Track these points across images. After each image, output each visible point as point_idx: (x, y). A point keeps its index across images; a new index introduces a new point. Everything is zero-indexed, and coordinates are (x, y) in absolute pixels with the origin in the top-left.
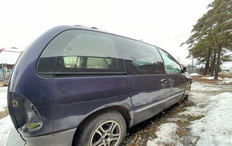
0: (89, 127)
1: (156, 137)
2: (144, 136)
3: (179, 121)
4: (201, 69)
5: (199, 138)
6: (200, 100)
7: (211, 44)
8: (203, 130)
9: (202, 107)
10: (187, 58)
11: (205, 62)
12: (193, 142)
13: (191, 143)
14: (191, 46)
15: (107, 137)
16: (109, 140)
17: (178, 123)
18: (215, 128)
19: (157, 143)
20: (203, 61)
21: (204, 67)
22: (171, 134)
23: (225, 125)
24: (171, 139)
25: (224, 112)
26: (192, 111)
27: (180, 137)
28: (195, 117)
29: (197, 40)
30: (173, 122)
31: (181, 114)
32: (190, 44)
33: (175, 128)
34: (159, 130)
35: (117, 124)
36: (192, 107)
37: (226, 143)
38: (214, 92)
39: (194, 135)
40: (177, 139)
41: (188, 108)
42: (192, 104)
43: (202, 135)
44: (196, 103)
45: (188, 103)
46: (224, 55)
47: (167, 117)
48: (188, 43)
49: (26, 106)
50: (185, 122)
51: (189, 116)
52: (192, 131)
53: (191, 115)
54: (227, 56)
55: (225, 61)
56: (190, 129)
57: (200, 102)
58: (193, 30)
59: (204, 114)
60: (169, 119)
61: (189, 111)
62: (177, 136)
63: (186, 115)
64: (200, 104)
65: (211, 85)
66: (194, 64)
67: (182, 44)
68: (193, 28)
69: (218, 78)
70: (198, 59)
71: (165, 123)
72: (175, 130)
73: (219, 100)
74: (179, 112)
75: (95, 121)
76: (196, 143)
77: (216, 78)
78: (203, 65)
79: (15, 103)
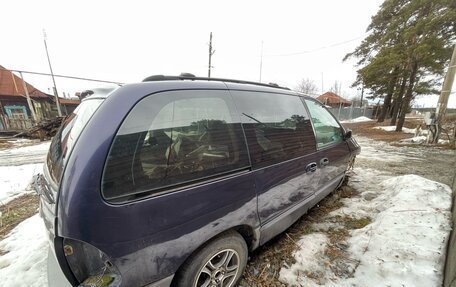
0: (192, 267)
1: (294, 262)
2: (275, 260)
3: (331, 229)
4: (376, 108)
5: (358, 263)
6: (368, 185)
7: (401, 60)
8: (366, 249)
9: (369, 198)
10: (354, 85)
11: (385, 95)
12: (350, 270)
13: (347, 272)
14: (364, 60)
15: (218, 275)
16: (221, 278)
17: (330, 232)
18: (384, 247)
19: (295, 273)
20: (381, 92)
21: (382, 103)
22: (318, 255)
23: (400, 243)
24: (316, 264)
25: (402, 217)
26: (353, 207)
27: (331, 261)
28: (356, 220)
29: (375, 48)
30: (322, 230)
31: (334, 213)
32: (361, 58)
33: (324, 245)
34: (299, 249)
35: (234, 252)
36: (354, 199)
37: (397, 275)
38: (391, 166)
39: (352, 257)
40: (326, 264)
41: (347, 201)
42: (354, 193)
43: (365, 258)
44: (359, 190)
45: (348, 189)
46: (421, 80)
47: (312, 222)
48: (358, 55)
49: (86, 249)
50: (341, 230)
51: (347, 217)
52: (350, 250)
53: (351, 216)
54: (425, 84)
55: (419, 93)
56: (346, 246)
57: (367, 189)
58: (371, 26)
59: (371, 214)
60: (316, 226)
61: (347, 207)
62: (327, 260)
63: (342, 216)
64: (366, 192)
65: (388, 146)
66: (364, 98)
67: (347, 57)
68: (370, 21)
69: (403, 129)
70: (374, 88)
71: (307, 233)
72: (324, 247)
73: (397, 190)
74: (331, 209)
75: (200, 257)
76: (354, 271)
77: (399, 129)
78: (380, 101)
79: (69, 250)
